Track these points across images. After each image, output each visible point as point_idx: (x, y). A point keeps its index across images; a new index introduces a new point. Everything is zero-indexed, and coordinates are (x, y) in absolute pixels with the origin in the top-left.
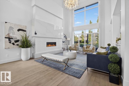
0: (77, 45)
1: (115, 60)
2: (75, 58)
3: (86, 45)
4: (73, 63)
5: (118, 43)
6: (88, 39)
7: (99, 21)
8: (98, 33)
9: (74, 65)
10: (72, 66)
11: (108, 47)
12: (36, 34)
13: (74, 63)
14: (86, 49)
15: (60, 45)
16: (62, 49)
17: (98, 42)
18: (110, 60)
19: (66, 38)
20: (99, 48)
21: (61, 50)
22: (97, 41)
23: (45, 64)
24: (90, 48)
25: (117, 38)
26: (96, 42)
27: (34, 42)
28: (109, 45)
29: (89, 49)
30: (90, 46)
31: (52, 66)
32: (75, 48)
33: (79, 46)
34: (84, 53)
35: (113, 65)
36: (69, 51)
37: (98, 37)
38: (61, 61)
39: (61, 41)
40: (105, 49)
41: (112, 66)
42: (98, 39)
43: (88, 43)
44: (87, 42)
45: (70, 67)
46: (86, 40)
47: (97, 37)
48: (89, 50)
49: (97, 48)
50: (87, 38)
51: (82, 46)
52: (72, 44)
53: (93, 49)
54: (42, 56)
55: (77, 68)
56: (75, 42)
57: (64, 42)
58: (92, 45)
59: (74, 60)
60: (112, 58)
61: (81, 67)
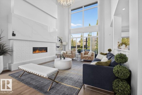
0: (74, 51)
1: (124, 76)
2: (70, 69)
3: (84, 51)
4: (65, 75)
5: (121, 48)
6: (87, 44)
7: (99, 23)
8: (98, 36)
9: (66, 79)
10: (63, 82)
11: (109, 53)
12: (14, 35)
13: (67, 76)
14: (84, 56)
15: (53, 51)
16: (56, 55)
17: (97, 47)
18: (117, 75)
19: (61, 42)
20: (99, 54)
21: (54, 57)
22: (96, 45)
23: (22, 81)
24: (89, 54)
25: (118, 42)
26: (96, 47)
27: (12, 47)
28: (110, 50)
29: (87, 55)
30: (89, 52)
31: (32, 85)
32: (71, 55)
33: (76, 51)
34: (82, 60)
35: (121, 84)
36: (62, 59)
37: (98, 42)
38: (44, 77)
39: (55, 46)
40: (106, 56)
41: (119, 85)
42: (97, 44)
43: (87, 49)
44: (86, 47)
45: (60, 84)
46: (85, 44)
47: (96, 42)
48: (87, 57)
49: (96, 54)
50: (85, 43)
51: (79, 52)
52: (69, 49)
53: (92, 55)
54: (19, 68)
55: (70, 86)
56: (72, 47)
57: (59, 47)
58: (91, 51)
59: (68, 72)
60: (118, 73)
61: (75, 83)
